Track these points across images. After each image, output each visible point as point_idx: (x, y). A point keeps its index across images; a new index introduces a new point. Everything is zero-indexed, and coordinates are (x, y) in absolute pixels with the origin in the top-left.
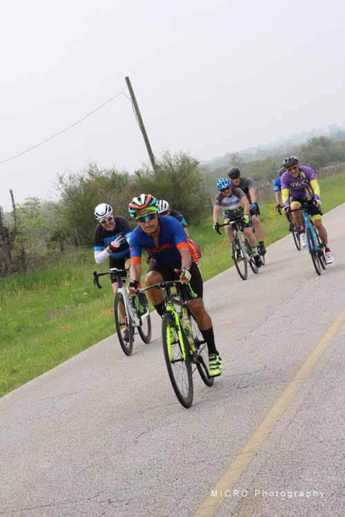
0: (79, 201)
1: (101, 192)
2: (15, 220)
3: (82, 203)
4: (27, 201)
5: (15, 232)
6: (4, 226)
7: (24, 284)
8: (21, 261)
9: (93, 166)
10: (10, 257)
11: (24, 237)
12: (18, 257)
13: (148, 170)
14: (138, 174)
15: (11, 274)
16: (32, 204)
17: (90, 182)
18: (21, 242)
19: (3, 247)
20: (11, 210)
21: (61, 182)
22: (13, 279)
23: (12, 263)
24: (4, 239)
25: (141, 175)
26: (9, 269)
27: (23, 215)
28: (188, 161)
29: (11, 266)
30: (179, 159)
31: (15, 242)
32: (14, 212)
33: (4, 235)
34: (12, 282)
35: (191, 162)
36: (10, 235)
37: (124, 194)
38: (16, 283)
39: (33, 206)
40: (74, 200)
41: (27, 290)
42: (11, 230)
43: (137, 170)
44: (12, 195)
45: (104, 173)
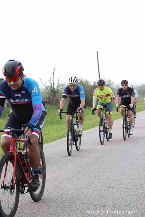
2: (58, 88)
4: (62, 83)
5: (57, 92)
6: (54, 89)
8: (57, 101)
10: (54, 99)
11: (59, 94)
14: (94, 82)
15: (53, 105)
17: (80, 82)
18: (58, 95)
20: (57, 85)
23: (54, 101)
25: (95, 83)
26: (53, 103)
27: (60, 87)
30: (108, 80)
31: (56, 95)
32: (58, 86)
35: (112, 83)
38: (55, 108)
39: (63, 85)
44: (58, 80)
45: (83, 80)
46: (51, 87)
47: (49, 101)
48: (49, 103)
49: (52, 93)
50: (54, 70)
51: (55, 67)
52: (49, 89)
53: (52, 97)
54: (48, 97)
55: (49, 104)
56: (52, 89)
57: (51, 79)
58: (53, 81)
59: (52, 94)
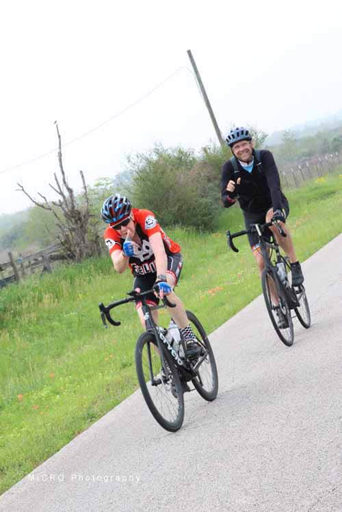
0: (149, 181)
1: (172, 170)
2: (87, 202)
3: (152, 183)
4: (97, 182)
5: (88, 215)
6: (76, 208)
7: (101, 268)
8: (95, 245)
9: (158, 144)
10: (84, 241)
11: (97, 220)
12: (92, 241)
13: (215, 144)
14: (205, 150)
15: (86, 258)
16: (103, 185)
17: (157, 162)
18: (94, 225)
19: (77, 231)
20: (82, 192)
21: (129, 161)
22: (89, 264)
23: (87, 247)
24: (76, 222)
25: (208, 151)
26: (85, 254)
27: (95, 196)
28: (256, 133)
29: (85, 251)
31: (88, 225)
32: (86, 194)
33: (77, 218)
34: (89, 267)
35: (260, 136)
36: (83, 218)
37: (194, 171)
38: (92, 266)
39: (103, 187)
40: (144, 180)
41: (105, 275)
42: (83, 213)
43: (204, 146)
44: (83, 177)
45: (170, 152)
46: (64, 206)
47: (70, 250)
48: (72, 257)
49: (73, 220)
50: (60, 148)
51: (59, 136)
52: (60, 213)
53: (77, 234)
54: (63, 241)
55: (71, 261)
56: (70, 208)
57: (56, 179)
58: (65, 183)
59: (74, 226)
